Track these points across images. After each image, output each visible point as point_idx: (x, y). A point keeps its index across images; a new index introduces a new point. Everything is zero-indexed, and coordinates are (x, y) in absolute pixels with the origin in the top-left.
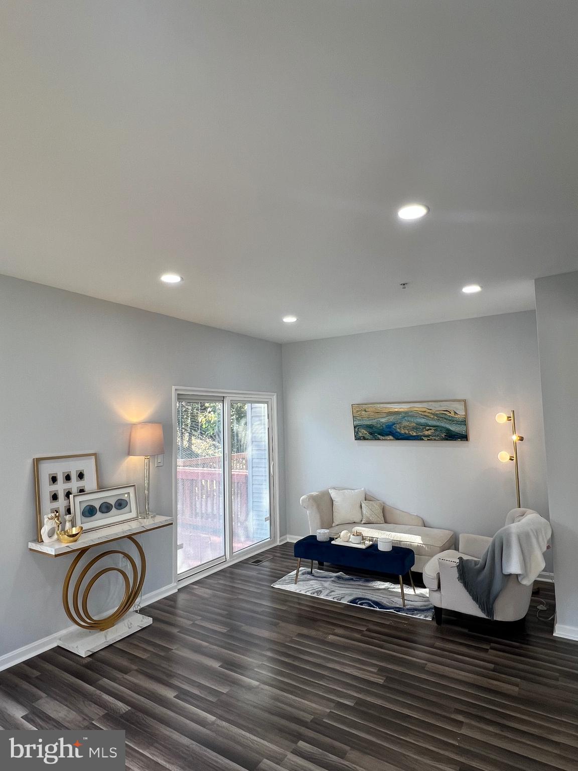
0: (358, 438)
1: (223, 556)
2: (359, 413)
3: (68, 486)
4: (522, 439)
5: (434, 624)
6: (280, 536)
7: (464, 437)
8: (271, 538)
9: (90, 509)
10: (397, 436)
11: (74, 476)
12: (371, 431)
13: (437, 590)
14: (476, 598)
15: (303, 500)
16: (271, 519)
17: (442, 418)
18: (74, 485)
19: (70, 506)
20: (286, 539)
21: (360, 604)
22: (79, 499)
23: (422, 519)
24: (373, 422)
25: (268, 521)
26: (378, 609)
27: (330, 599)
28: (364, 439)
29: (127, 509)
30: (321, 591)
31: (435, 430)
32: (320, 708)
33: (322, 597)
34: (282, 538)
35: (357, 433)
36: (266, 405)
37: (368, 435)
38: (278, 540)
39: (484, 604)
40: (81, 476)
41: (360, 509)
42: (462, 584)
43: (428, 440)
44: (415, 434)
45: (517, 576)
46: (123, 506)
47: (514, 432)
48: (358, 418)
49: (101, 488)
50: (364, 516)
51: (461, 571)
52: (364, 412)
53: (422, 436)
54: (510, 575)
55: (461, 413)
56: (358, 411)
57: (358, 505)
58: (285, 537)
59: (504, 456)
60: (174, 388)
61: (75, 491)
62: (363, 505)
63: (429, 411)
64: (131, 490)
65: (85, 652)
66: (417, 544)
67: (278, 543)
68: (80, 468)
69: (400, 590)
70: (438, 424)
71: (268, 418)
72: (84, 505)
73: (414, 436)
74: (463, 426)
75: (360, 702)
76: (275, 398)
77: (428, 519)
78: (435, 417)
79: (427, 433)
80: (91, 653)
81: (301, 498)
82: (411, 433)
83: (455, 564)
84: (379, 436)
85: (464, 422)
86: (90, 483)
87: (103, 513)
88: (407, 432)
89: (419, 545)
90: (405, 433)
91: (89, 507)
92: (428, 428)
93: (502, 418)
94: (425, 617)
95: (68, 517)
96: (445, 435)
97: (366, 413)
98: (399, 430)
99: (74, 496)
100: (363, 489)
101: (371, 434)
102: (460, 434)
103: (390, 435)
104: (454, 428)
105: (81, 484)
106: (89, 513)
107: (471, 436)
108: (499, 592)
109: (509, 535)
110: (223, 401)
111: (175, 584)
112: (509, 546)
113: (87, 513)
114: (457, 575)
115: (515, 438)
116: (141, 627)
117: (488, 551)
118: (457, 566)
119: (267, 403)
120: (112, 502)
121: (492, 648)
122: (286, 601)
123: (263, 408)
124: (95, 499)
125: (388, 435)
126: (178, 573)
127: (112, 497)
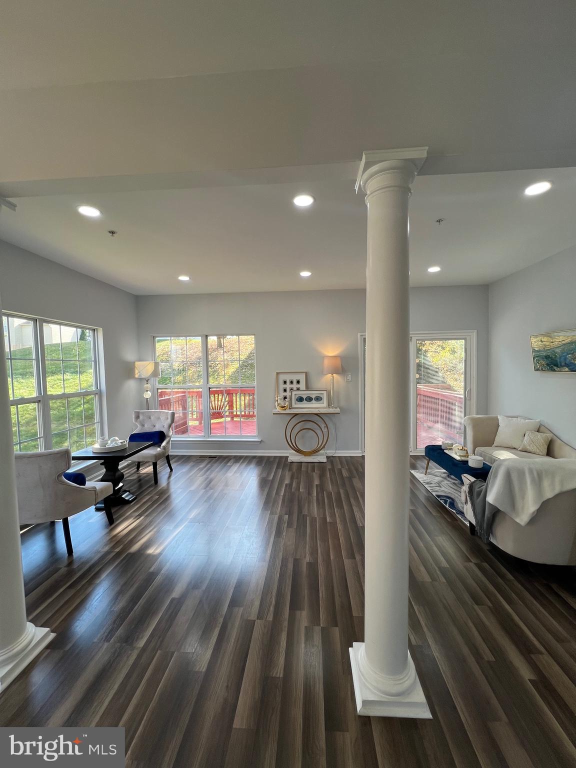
3: (292, 386)
10: (572, 367)
11: (295, 382)
18: (295, 386)
22: (296, 392)
29: (321, 402)
36: (463, 341)
40: (298, 382)
46: (319, 400)
49: (307, 388)
60: (359, 334)
61: (295, 389)
64: (325, 393)
68: (298, 379)
72: (297, 396)
76: (475, 334)
86: (302, 386)
87: (307, 401)
91: (299, 397)
105: (298, 386)
120: (313, 397)
123: (460, 343)
124: (304, 394)
127: (313, 394)
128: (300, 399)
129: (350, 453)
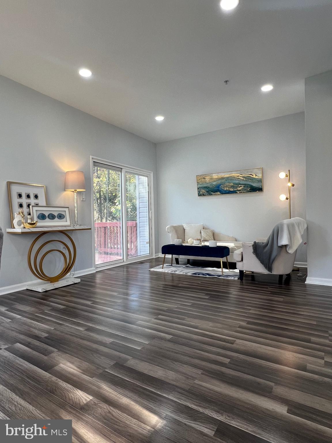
0: (200, 195)
1: (122, 259)
2: (200, 180)
3: (28, 201)
4: (293, 185)
5: (239, 280)
6: (155, 253)
7: (260, 189)
8: (150, 253)
9: (42, 215)
10: (222, 192)
11: (32, 196)
12: (207, 190)
13: (241, 261)
14: (262, 262)
15: (168, 229)
16: (150, 243)
17: (248, 179)
18: (32, 201)
19: (30, 212)
20: (158, 255)
21: (198, 275)
22: (35, 209)
23: (236, 239)
24: (209, 185)
25: (148, 244)
26: (208, 276)
27: (181, 273)
28: (203, 195)
29: (65, 219)
30: (176, 271)
31: (244, 186)
32: (173, 306)
33: (177, 273)
34: (156, 254)
35: (199, 192)
36: (147, 178)
37: (206, 193)
38: (154, 255)
39: (267, 265)
40: (36, 197)
41: (200, 233)
42: (255, 255)
43: (240, 193)
44: (232, 190)
45: (286, 246)
46: (61, 218)
47: (289, 181)
48: (200, 183)
49: (48, 205)
50: (202, 237)
51: (255, 248)
52: (203, 179)
53: (236, 191)
54: (283, 246)
55: (260, 176)
56: (200, 179)
57: (199, 232)
58: (157, 254)
59: (283, 197)
60: (91, 157)
61: (33, 204)
62: (202, 232)
63: (241, 176)
64: (67, 210)
65: (41, 290)
66: (231, 247)
67: (154, 257)
68: (36, 193)
69: (221, 270)
70: (246, 183)
71: (148, 186)
72: (39, 213)
73: (232, 191)
74: (260, 183)
75: (194, 304)
76: (152, 174)
77: (238, 238)
78: (244, 179)
79: (239, 189)
80: (45, 291)
81: (167, 227)
82: (230, 189)
83: (251, 245)
84: (212, 193)
85: (260, 181)
86: (42, 201)
87: (50, 219)
88: (228, 189)
89: (233, 247)
90: (227, 190)
91: (41, 215)
92: (240, 186)
93: (282, 175)
94: (234, 278)
95: (29, 217)
96: (250, 189)
97: (204, 180)
98: (223, 189)
99: (33, 206)
100: (202, 224)
101: (207, 192)
102: (258, 188)
103: (218, 192)
104: (255, 185)
105: (36, 201)
106: (42, 218)
107: (265, 189)
108: (276, 257)
109: (282, 225)
110: (121, 171)
111: (94, 268)
112: (282, 231)
113: (41, 217)
114: (252, 250)
115: (290, 184)
116: (74, 282)
117: (270, 236)
118: (253, 246)
119: (147, 177)
120: (56, 214)
121: (270, 287)
122: (157, 274)
123: (145, 179)
124: (46, 211)
125: (217, 192)
126: (96, 264)
127: (55, 211)
128: (42, 217)
129: (86, 272)
